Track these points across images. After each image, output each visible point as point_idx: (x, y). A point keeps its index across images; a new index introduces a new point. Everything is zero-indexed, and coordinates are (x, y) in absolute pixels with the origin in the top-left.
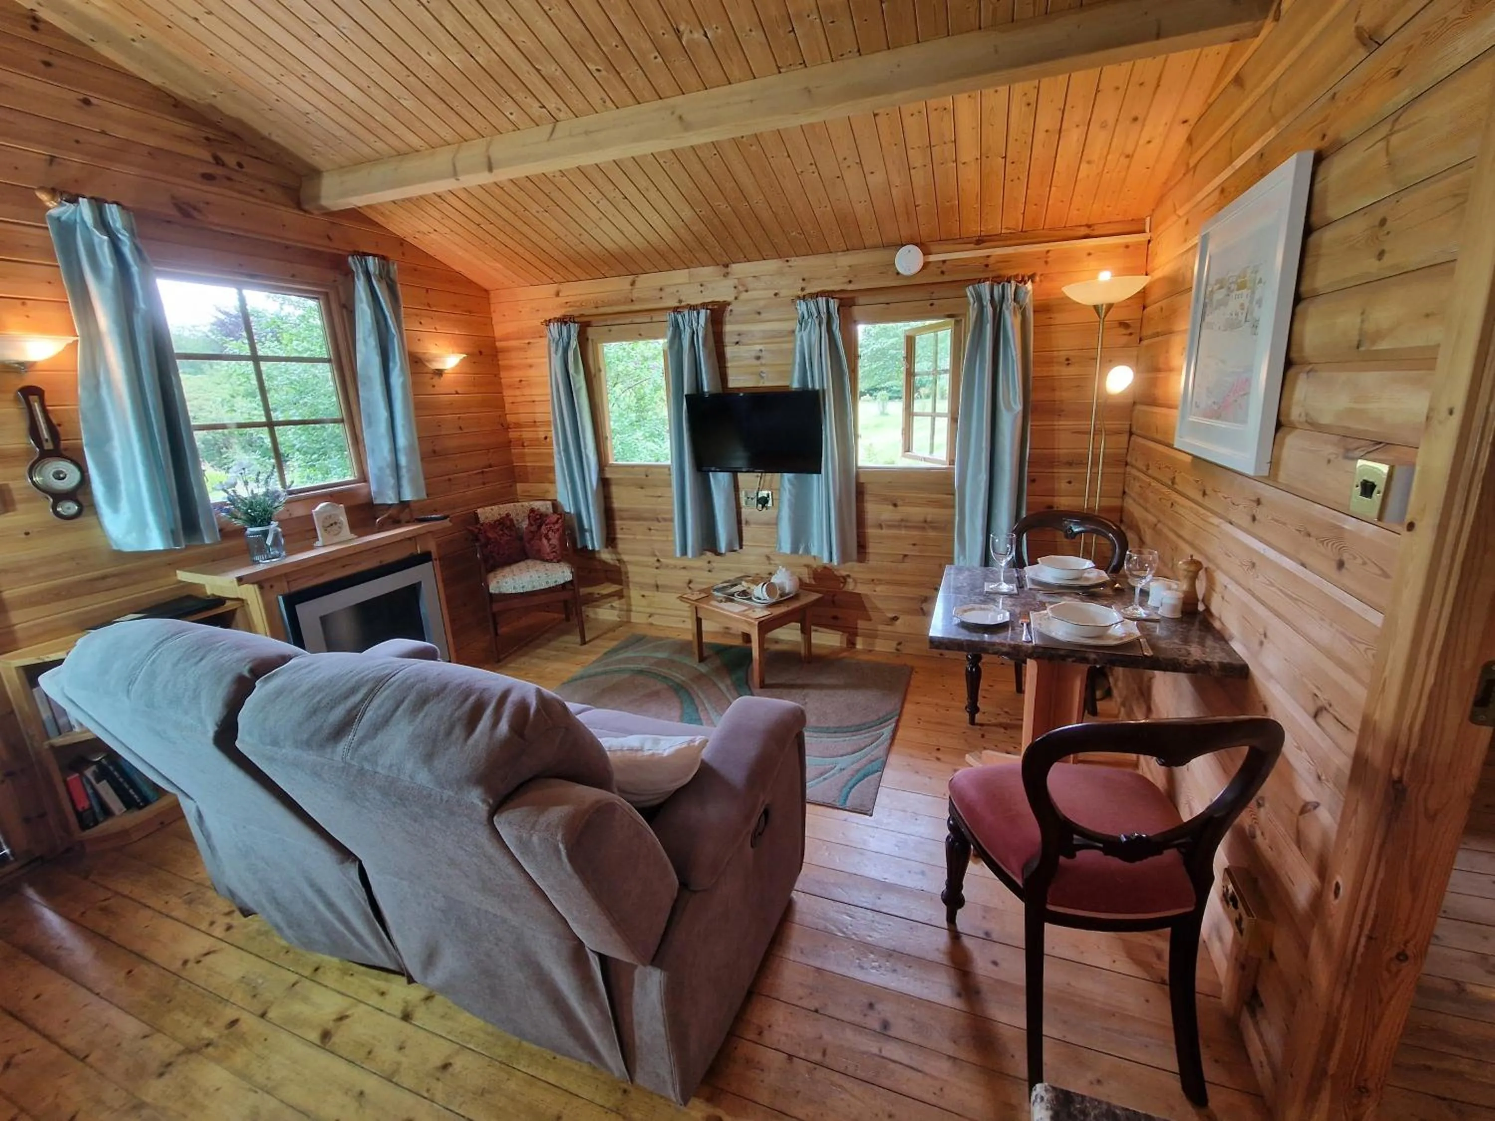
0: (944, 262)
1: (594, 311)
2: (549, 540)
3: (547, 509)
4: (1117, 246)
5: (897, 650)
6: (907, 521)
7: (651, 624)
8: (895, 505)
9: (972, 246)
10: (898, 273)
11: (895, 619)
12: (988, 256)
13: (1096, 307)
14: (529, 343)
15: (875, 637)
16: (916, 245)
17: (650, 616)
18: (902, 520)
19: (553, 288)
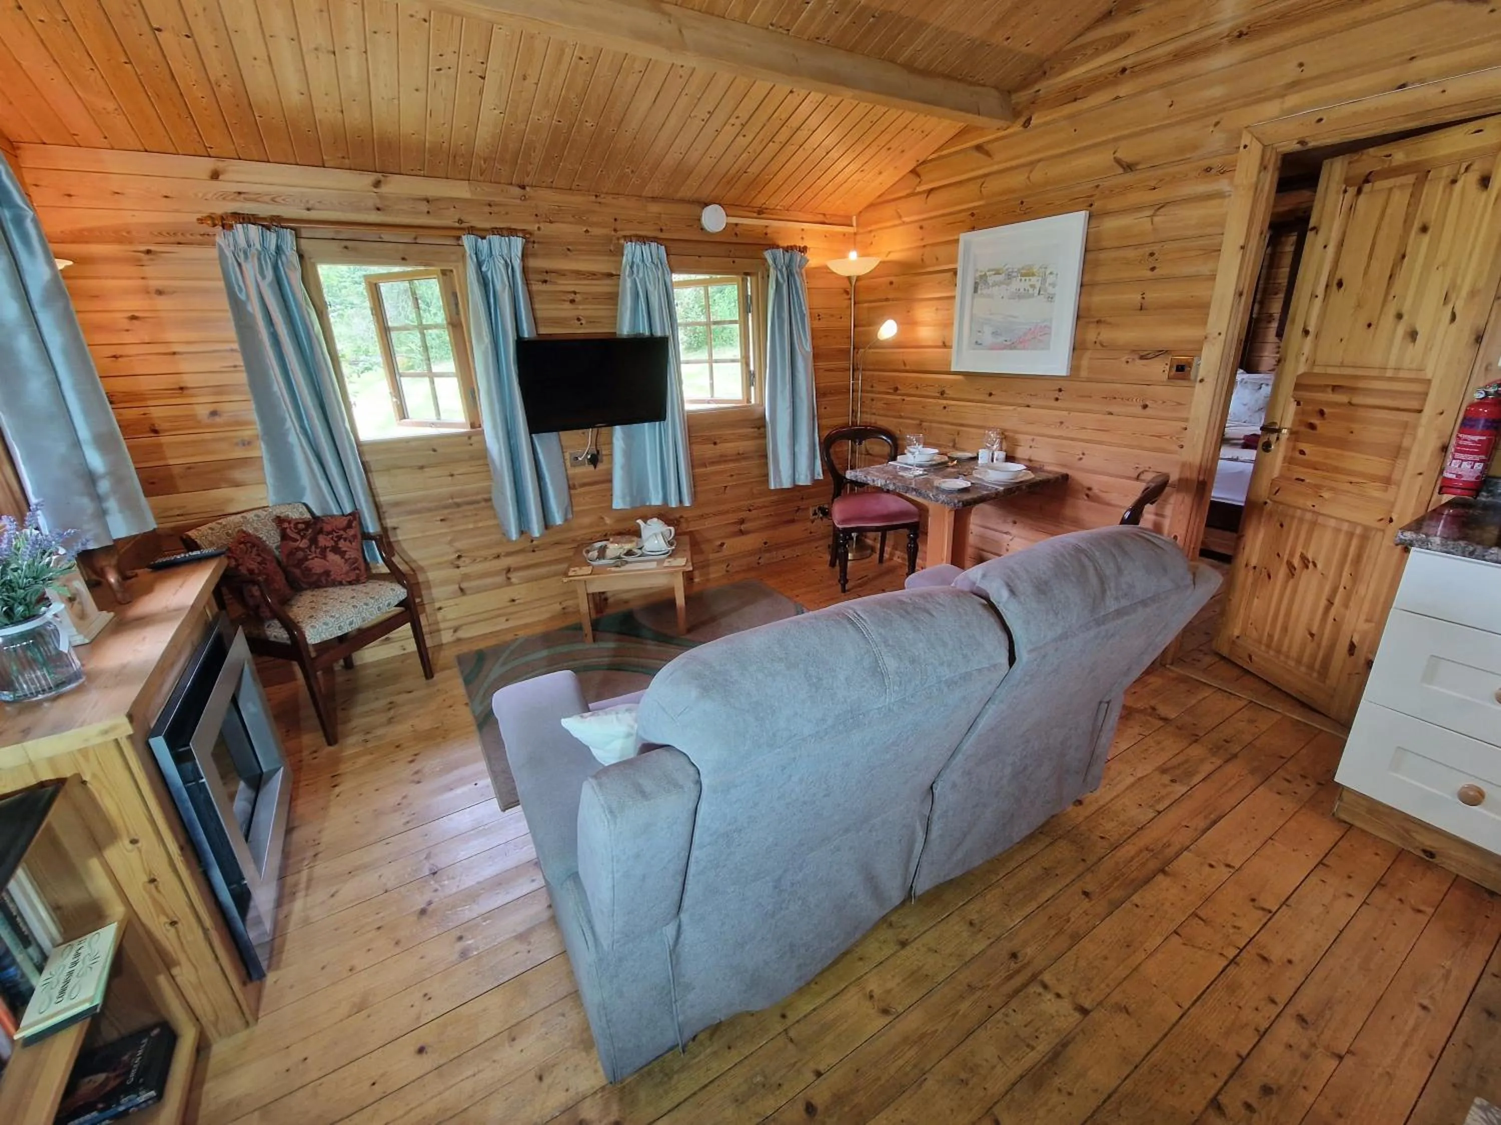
0: (736, 225)
1: (306, 215)
2: (342, 554)
3: (301, 513)
4: (838, 233)
5: (727, 571)
6: (726, 456)
7: (459, 640)
8: (715, 444)
9: (755, 215)
10: (702, 229)
11: (722, 545)
12: (767, 227)
13: (849, 278)
14: (148, 252)
15: (708, 566)
16: (720, 205)
17: (455, 631)
18: (721, 456)
19: (208, 164)
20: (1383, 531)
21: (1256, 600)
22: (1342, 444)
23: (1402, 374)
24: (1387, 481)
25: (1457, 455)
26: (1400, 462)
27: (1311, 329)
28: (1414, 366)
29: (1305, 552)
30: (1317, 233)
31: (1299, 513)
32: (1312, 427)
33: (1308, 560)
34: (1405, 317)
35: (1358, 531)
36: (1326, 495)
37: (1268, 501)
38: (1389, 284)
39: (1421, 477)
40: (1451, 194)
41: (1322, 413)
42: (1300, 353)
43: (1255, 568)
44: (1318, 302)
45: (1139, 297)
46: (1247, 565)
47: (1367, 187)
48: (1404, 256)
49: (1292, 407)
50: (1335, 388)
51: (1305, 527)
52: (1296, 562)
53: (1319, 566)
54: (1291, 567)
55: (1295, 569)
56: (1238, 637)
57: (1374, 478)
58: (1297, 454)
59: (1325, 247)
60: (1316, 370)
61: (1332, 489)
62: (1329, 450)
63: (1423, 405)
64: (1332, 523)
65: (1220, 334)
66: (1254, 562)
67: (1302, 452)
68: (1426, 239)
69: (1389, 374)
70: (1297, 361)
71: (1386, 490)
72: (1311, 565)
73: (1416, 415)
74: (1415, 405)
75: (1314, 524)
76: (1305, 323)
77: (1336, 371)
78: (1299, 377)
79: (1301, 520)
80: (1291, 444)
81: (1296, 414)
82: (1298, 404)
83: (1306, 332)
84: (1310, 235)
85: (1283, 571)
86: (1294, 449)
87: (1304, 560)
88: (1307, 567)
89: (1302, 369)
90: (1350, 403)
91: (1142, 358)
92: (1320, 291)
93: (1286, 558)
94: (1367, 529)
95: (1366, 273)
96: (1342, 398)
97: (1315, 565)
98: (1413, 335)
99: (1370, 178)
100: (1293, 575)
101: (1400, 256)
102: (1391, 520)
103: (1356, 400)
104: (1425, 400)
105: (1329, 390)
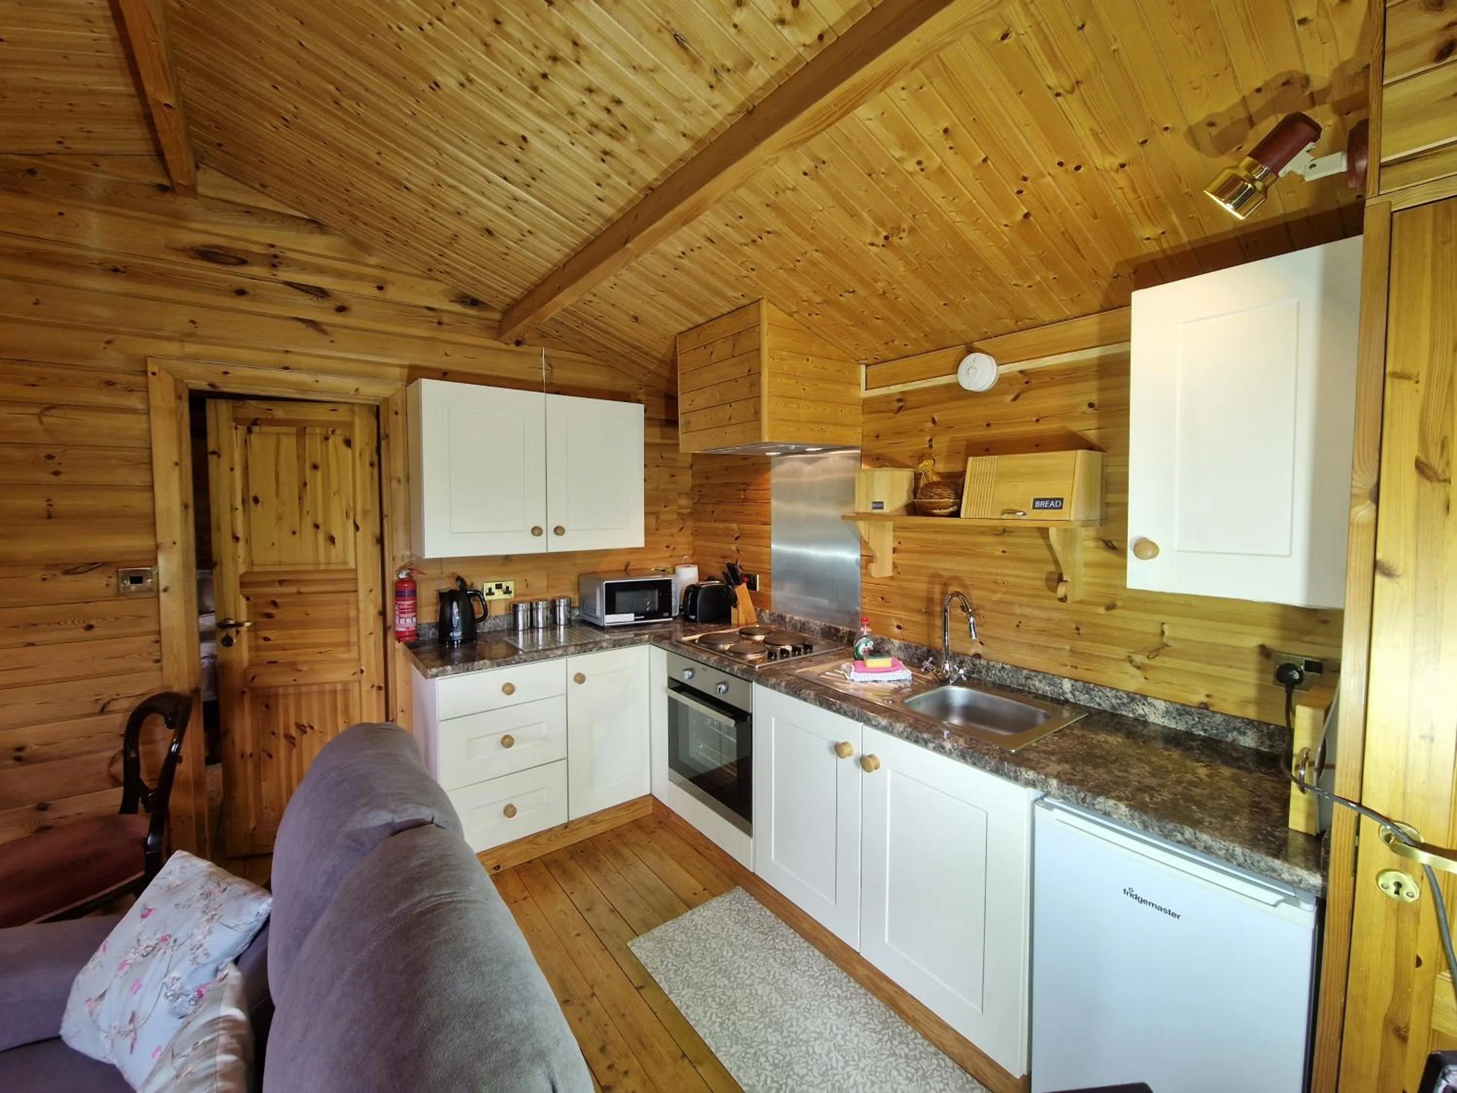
20: (360, 682)
21: (263, 783)
22: (302, 624)
23: (332, 567)
24: (348, 644)
25: (402, 615)
26: (353, 630)
27: (240, 535)
28: (339, 560)
29: (298, 721)
30: (219, 456)
31: (281, 691)
32: (269, 616)
33: (303, 726)
34: (322, 527)
35: (339, 687)
36: (304, 668)
37: (246, 690)
38: (300, 503)
39: (372, 636)
40: (327, 445)
41: (275, 604)
42: (235, 557)
43: (251, 755)
44: (239, 513)
45: (44, 504)
46: (242, 756)
47: (256, 429)
48: (305, 484)
49: (243, 603)
50: (281, 582)
51: (292, 701)
52: (293, 731)
53: (316, 727)
54: (289, 738)
55: (294, 738)
56: (255, 828)
57: (338, 645)
58: (262, 642)
59: (232, 469)
60: (256, 569)
61: (306, 662)
62: (291, 632)
63: (357, 587)
64: (315, 688)
65: (174, 543)
66: (248, 750)
67: (266, 639)
68: (319, 474)
69: (322, 567)
70: (236, 564)
71: (349, 651)
72: (308, 729)
73: (353, 594)
74: (350, 587)
75: (299, 695)
76: (232, 531)
77: (277, 569)
78: (242, 576)
79: (286, 695)
80: (253, 634)
81: (248, 607)
82: (248, 599)
83: (237, 539)
84: (212, 459)
85: (283, 744)
86: (257, 637)
87: (302, 729)
88: (306, 732)
89: (242, 569)
90: (299, 593)
91: (67, 572)
92: (239, 504)
93: (282, 733)
94: (345, 684)
95: (277, 493)
96: (292, 589)
97: (312, 728)
98: (332, 540)
99: (258, 422)
100: (294, 744)
101: (302, 484)
102: (362, 671)
103: (303, 589)
104: (357, 583)
105: (277, 584)
